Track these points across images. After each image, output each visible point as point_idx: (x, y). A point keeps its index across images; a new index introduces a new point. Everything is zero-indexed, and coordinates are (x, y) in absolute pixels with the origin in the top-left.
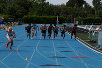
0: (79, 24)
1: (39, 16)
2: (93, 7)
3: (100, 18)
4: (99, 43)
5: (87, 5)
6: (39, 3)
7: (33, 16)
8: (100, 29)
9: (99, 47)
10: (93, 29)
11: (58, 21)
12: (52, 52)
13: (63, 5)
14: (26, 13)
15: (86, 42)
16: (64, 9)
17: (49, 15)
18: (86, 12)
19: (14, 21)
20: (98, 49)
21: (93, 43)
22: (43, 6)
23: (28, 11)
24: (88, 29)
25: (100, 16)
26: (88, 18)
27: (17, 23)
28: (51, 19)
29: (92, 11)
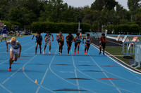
0: (108, 33)
1: (53, 23)
2: (128, 10)
3: (138, 25)
4: (137, 60)
5: (120, 8)
6: (53, 4)
7: (45, 22)
8: (138, 41)
9: (137, 65)
10: (128, 41)
11: (79, 30)
12: (71, 72)
13: (86, 8)
14: (36, 19)
15: (119, 58)
16: (89, 12)
17: (68, 21)
18: (118, 17)
19: (19, 29)
20: (134, 68)
21: (129, 59)
22: (59, 8)
23: (39, 16)
24: (121, 40)
25: (138, 23)
26: (121, 25)
27: (24, 33)
28: (69, 27)
29: (127, 16)
